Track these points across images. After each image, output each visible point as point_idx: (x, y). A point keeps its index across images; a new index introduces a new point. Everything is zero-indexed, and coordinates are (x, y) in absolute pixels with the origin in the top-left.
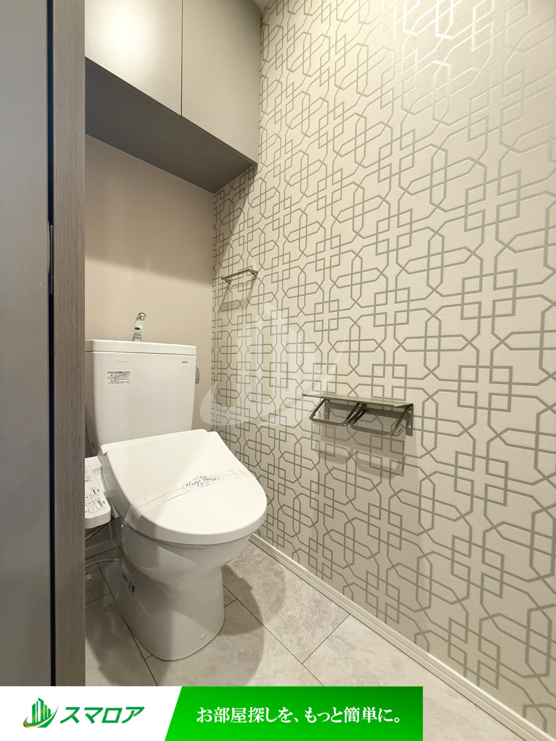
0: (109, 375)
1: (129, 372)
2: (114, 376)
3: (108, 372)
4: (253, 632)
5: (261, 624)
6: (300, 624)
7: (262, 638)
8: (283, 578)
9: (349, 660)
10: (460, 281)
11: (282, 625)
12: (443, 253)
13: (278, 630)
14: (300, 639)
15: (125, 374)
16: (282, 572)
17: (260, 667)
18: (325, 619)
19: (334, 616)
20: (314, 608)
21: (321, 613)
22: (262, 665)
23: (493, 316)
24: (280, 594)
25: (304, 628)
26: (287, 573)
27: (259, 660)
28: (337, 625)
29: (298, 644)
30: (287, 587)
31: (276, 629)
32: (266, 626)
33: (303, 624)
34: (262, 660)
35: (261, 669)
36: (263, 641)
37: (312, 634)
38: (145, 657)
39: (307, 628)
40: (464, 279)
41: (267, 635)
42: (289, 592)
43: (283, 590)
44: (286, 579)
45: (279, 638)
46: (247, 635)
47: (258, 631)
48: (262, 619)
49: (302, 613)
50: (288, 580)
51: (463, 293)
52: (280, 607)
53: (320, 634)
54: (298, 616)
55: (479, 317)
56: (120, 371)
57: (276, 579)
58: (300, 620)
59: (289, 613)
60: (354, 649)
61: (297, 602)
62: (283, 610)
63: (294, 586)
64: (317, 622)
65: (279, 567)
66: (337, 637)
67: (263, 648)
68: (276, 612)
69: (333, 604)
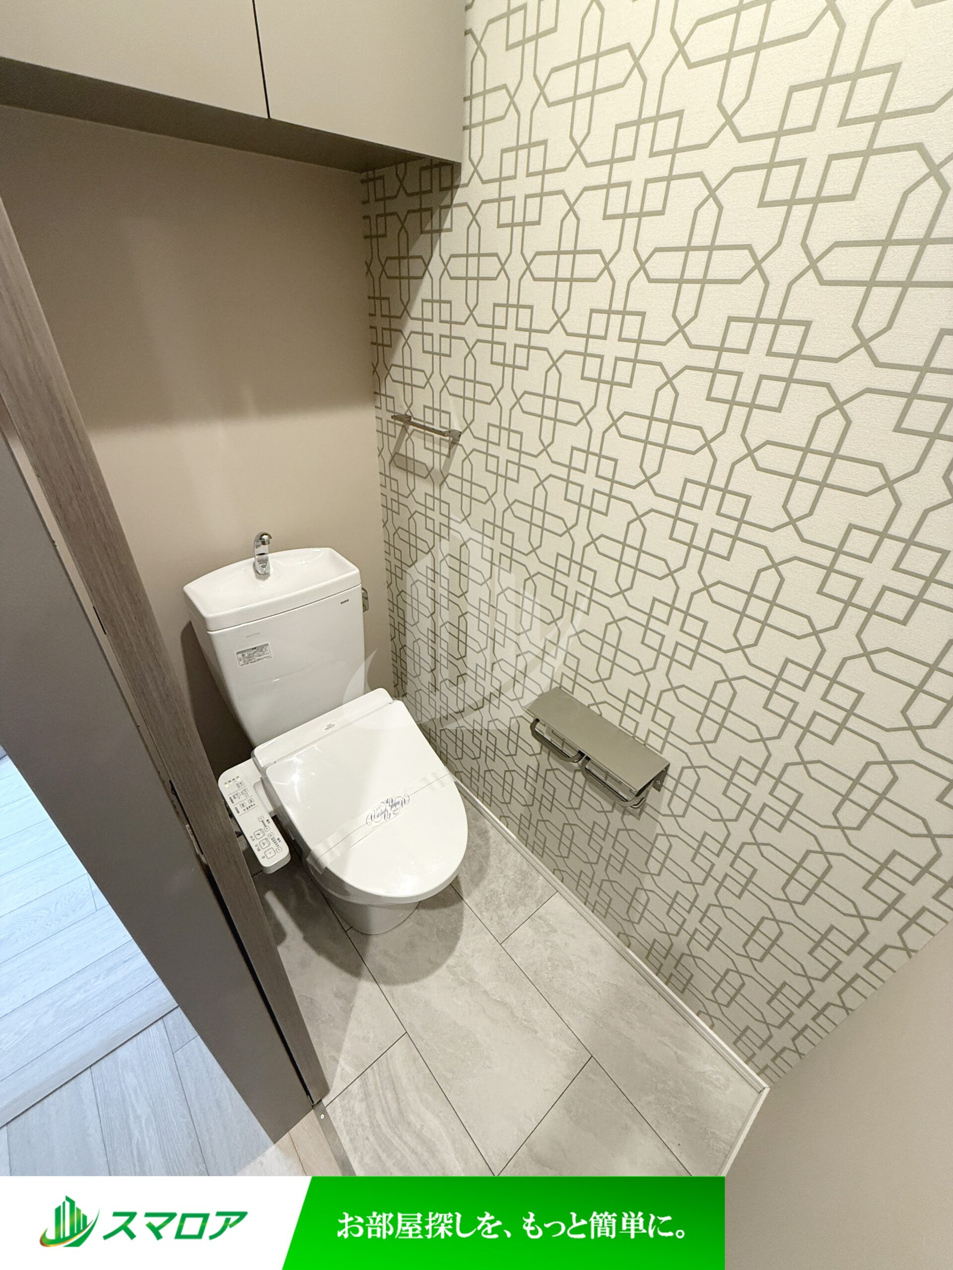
0: (240, 656)
1: (267, 645)
2: (246, 655)
3: (238, 653)
4: (452, 908)
5: (461, 898)
6: (503, 899)
7: (461, 914)
8: (487, 840)
9: (548, 943)
10: (844, 527)
11: (484, 901)
12: (835, 456)
13: (479, 906)
14: (501, 918)
15: (261, 649)
16: (487, 832)
17: (459, 945)
18: (530, 895)
19: (540, 892)
20: (519, 881)
21: (527, 887)
22: (460, 943)
23: (871, 612)
24: (483, 861)
25: (506, 905)
26: (492, 833)
27: (457, 938)
28: (541, 903)
29: (498, 924)
30: (491, 853)
31: (477, 905)
32: (467, 901)
33: (506, 900)
34: (461, 938)
35: (460, 947)
36: (462, 918)
37: (514, 913)
38: (346, 929)
39: (509, 906)
40: (851, 527)
41: (467, 912)
42: (493, 860)
43: (487, 857)
44: (491, 841)
45: (479, 915)
46: (446, 911)
47: (457, 907)
48: (461, 892)
49: (506, 887)
50: (494, 843)
51: (839, 552)
52: (482, 878)
53: (522, 913)
54: (501, 890)
55: (848, 603)
56: (254, 647)
57: (480, 842)
58: (502, 895)
59: (492, 886)
60: (556, 932)
61: (501, 873)
62: (485, 882)
63: (500, 852)
64: (520, 898)
65: (484, 823)
66: (540, 917)
67: (462, 925)
68: (477, 885)
69: (541, 878)
